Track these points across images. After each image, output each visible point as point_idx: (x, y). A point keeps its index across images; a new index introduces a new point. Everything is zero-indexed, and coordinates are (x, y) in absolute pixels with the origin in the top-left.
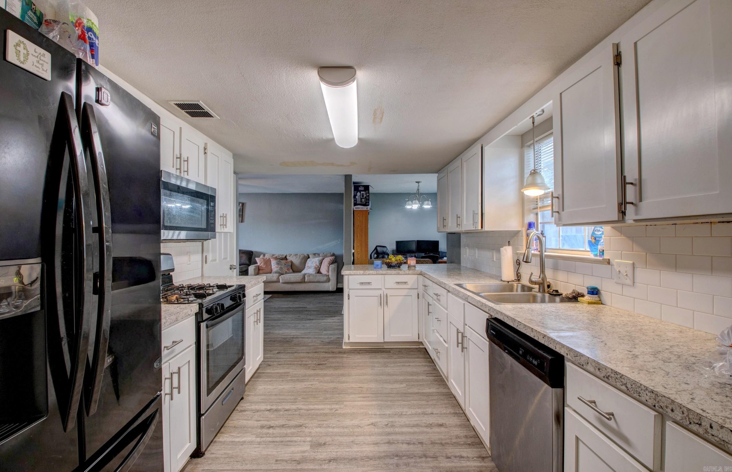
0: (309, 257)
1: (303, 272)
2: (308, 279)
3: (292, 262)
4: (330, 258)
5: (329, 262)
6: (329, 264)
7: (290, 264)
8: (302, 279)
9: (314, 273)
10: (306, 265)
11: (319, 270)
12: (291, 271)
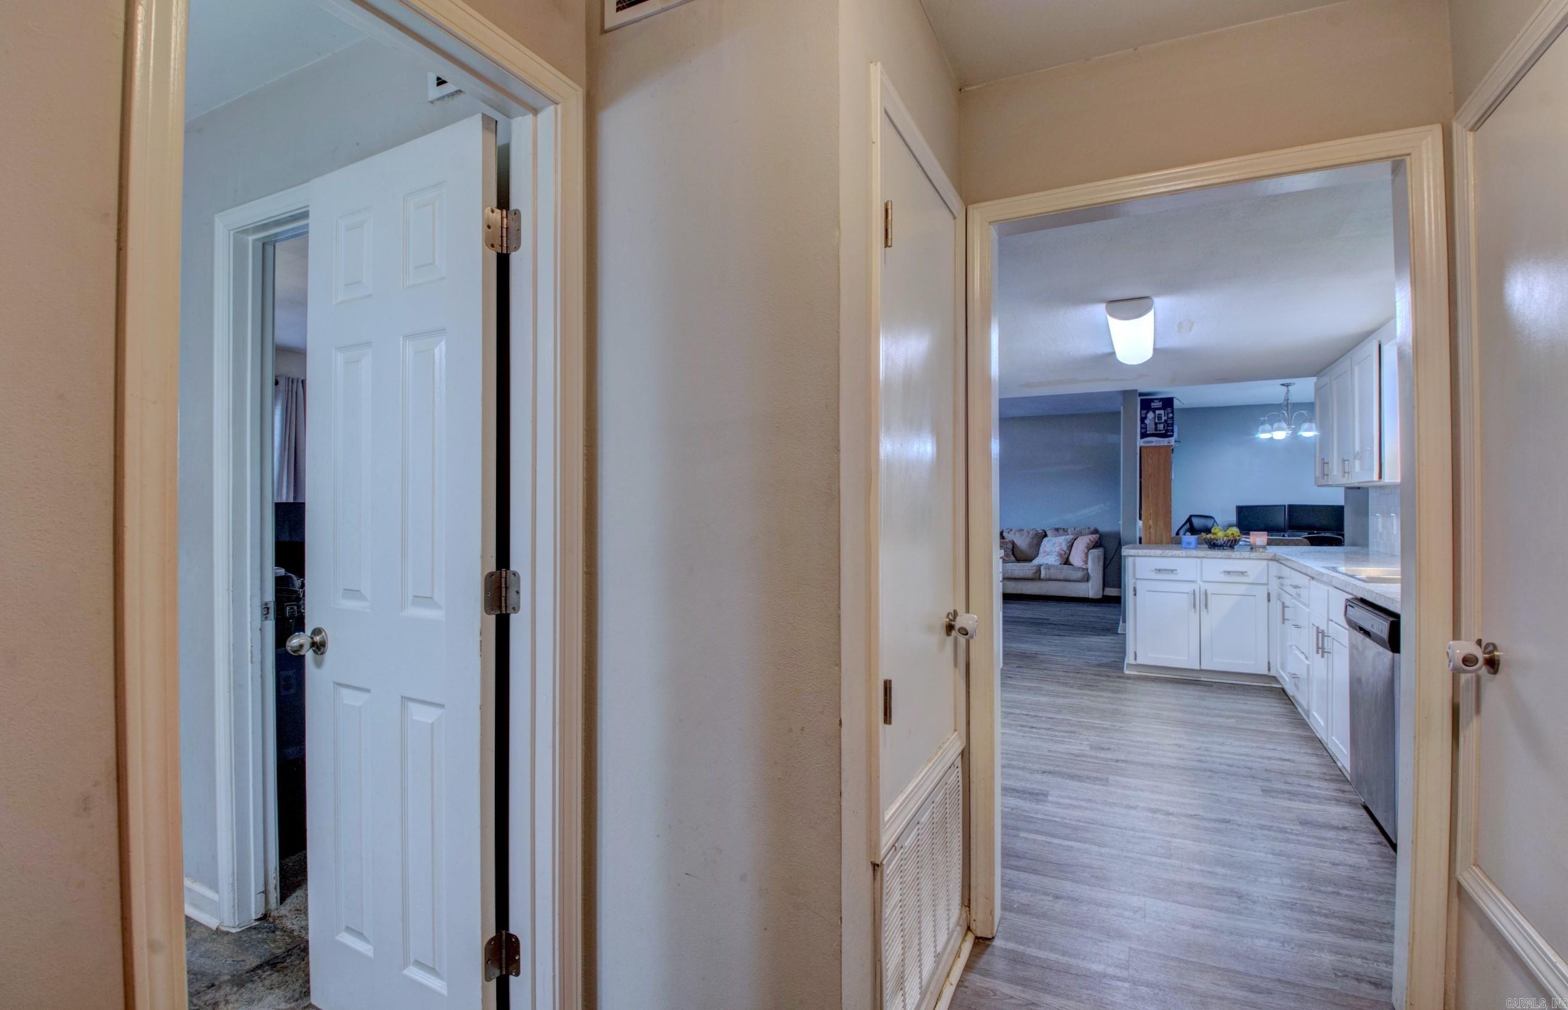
0: (1046, 535)
1: (1036, 562)
2: (1046, 574)
3: (1013, 543)
4: (1090, 537)
5: (1088, 544)
6: (1087, 547)
7: (1010, 546)
8: (1035, 573)
9: (1057, 563)
10: (1041, 549)
11: (1068, 558)
12: (1013, 558)
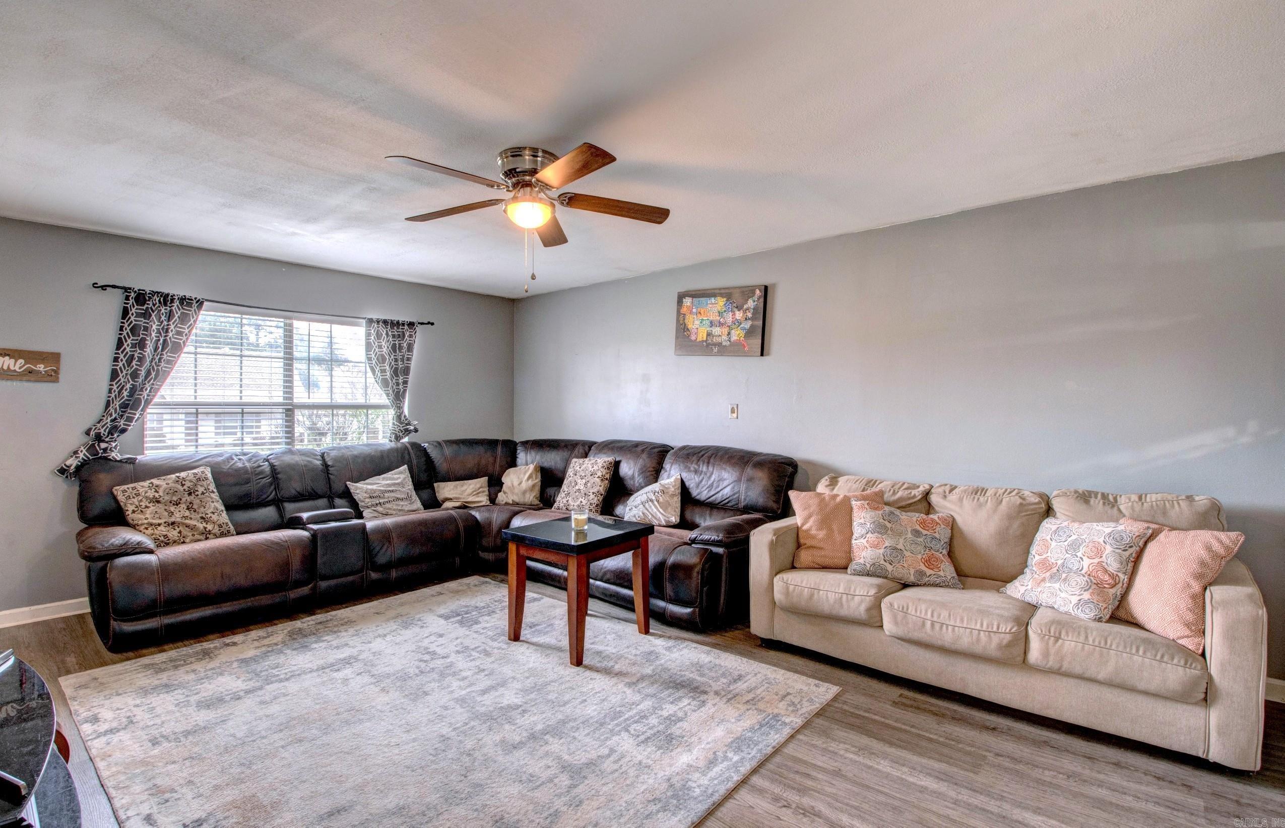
0: (1049, 511)
1: (1019, 589)
2: (1046, 654)
3: (952, 524)
4: (1206, 535)
5: (1203, 564)
6: (1199, 576)
7: (943, 533)
8: (1009, 645)
9: (1086, 615)
10: (1034, 550)
11: (1124, 597)
12: (947, 571)
